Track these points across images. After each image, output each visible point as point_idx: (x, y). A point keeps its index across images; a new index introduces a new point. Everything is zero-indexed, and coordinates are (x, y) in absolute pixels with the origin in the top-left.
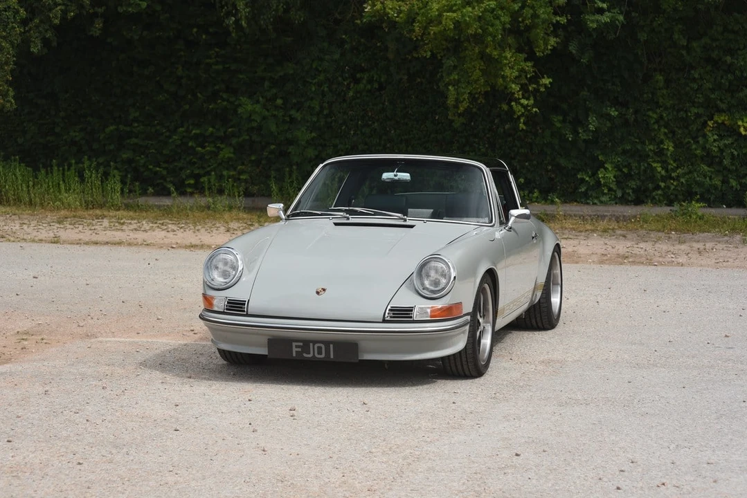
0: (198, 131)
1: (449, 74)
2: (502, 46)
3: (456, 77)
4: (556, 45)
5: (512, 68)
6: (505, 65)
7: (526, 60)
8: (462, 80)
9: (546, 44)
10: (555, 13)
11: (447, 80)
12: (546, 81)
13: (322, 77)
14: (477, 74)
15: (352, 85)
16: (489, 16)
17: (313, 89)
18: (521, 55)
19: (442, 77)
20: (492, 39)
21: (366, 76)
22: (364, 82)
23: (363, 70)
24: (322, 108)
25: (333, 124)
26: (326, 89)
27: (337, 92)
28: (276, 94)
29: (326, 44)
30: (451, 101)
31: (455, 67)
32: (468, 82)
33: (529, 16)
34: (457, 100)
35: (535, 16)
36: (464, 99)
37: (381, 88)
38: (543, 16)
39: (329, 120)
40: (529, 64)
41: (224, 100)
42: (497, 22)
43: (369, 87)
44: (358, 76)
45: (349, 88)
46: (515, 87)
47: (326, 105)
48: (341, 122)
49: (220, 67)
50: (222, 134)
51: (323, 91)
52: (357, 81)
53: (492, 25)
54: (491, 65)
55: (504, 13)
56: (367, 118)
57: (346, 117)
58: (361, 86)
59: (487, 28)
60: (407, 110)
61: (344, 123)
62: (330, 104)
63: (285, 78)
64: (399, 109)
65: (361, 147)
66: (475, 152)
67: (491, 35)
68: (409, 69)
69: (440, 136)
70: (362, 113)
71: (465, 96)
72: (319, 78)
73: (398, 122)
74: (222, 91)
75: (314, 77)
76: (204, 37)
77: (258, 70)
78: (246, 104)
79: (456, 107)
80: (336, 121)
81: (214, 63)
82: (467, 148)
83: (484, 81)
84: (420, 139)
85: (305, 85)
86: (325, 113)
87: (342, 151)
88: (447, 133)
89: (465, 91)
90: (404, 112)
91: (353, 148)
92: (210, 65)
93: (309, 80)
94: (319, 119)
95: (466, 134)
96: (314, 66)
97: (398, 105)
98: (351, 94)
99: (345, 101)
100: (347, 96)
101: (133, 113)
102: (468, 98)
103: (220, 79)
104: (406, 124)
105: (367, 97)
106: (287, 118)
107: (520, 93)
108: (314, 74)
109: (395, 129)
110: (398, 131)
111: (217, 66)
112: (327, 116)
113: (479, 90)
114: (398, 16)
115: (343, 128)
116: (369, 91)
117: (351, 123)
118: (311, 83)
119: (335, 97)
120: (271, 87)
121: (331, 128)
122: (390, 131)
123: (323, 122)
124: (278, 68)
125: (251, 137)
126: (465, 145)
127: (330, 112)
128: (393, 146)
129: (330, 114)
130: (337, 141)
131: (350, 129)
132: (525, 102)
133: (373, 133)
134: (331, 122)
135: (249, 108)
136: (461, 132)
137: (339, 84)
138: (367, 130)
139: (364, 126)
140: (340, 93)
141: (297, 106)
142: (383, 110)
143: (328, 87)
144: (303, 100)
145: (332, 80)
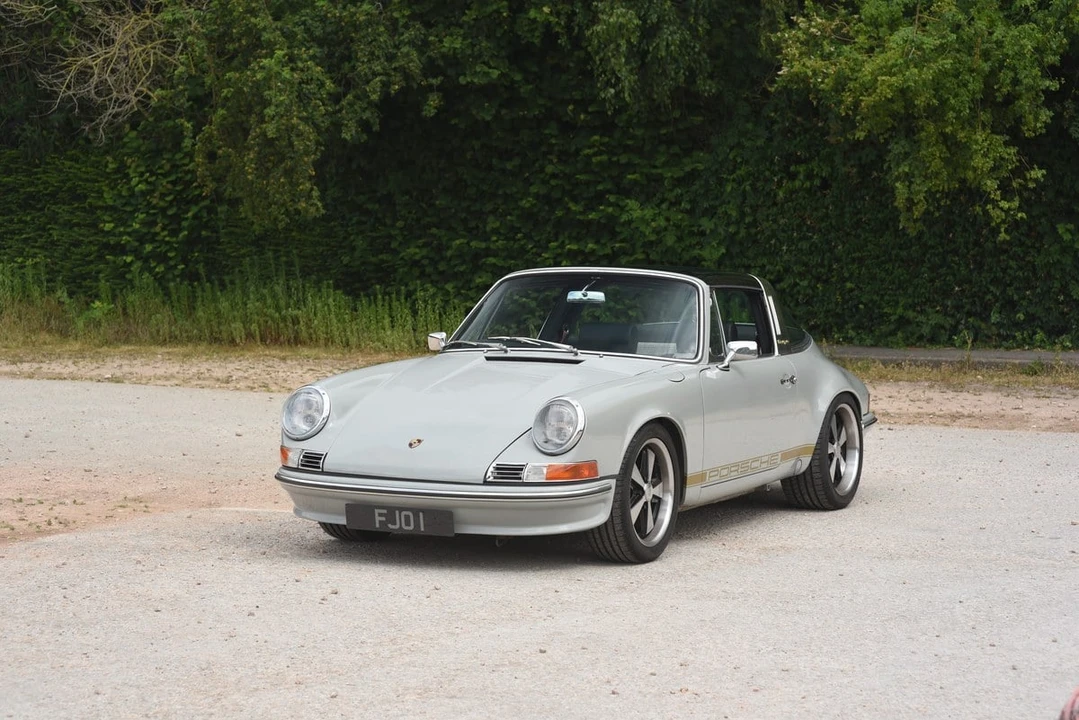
0: (574, 247)
1: (898, 165)
2: (970, 123)
3: (907, 170)
4: (1049, 121)
5: (985, 155)
6: (976, 151)
7: (1006, 144)
8: (916, 172)
9: (1036, 119)
10: (1045, 76)
11: (896, 173)
12: (1038, 173)
13: (741, 172)
14: (936, 164)
15: (785, 181)
16: (950, 83)
17: (729, 189)
18: (998, 137)
19: (890, 168)
20: (955, 115)
21: (802, 169)
22: (801, 177)
23: (799, 161)
24: (743, 215)
25: (759, 236)
26: (748, 188)
27: (765, 193)
28: (682, 195)
29: (750, 126)
30: (900, 203)
31: (907, 155)
32: (926, 177)
33: (1008, 81)
34: (910, 201)
35: (1016, 82)
36: (920, 200)
37: (826, 184)
38: (1025, 81)
39: (753, 231)
40: (1013, 150)
41: (610, 204)
42: (962, 91)
43: (808, 184)
44: (792, 168)
45: (779, 184)
46: (991, 184)
47: (748, 210)
48: (768, 233)
49: (604, 158)
50: (608, 251)
51: (744, 191)
52: (793, 177)
53: (956, 95)
54: (955, 150)
55: (973, 77)
56: (805, 229)
57: (775, 227)
58: (797, 183)
59: (948, 98)
60: (859, 216)
61: (773, 235)
62: (755, 209)
63: (693, 175)
64: (848, 215)
65: (796, 269)
66: (954, 275)
67: (953, 109)
68: (860, 159)
69: (904, 253)
70: (798, 221)
71: (921, 196)
72: (738, 172)
73: (848, 234)
74: (609, 192)
75: (733, 172)
76: (582, 117)
77: (657, 163)
78: (635, 210)
79: (909, 209)
80: (762, 232)
81: (595, 154)
82: (943, 270)
83: (948, 175)
84: (878, 257)
85: (721, 182)
86: (747, 221)
87: (772, 273)
88: (914, 248)
89: (921, 188)
90: (855, 220)
91: (787, 270)
92: (589, 157)
93: (725, 176)
94: (739, 229)
95: (941, 250)
96: (731, 157)
97: (847, 209)
98: (781, 194)
99: (775, 204)
100: (778, 198)
101: (492, 223)
102: (924, 197)
103: (606, 175)
104: (858, 236)
105: (804, 198)
106: (695, 229)
107: (998, 192)
108: (731, 168)
109: (844, 243)
110: (847, 245)
111: (599, 158)
112: (749, 225)
113: (941, 188)
114: (822, 82)
115: (773, 242)
116: (809, 191)
117: (783, 234)
118: (727, 180)
119: (762, 199)
120: (675, 186)
121: (755, 242)
122: (836, 247)
123: (743, 233)
124: (686, 160)
125: (648, 255)
126: (941, 266)
127: (755, 220)
128: (842, 268)
129: (754, 223)
130: (765, 261)
131: (782, 244)
132: (1005, 205)
133: (813, 249)
134: (756, 234)
135: (637, 214)
136: (933, 247)
137: (767, 180)
138: (805, 245)
139: (801, 239)
140: (768, 194)
141: (711, 212)
142: (827, 216)
143: (750, 185)
144: (717, 203)
145: (756, 175)
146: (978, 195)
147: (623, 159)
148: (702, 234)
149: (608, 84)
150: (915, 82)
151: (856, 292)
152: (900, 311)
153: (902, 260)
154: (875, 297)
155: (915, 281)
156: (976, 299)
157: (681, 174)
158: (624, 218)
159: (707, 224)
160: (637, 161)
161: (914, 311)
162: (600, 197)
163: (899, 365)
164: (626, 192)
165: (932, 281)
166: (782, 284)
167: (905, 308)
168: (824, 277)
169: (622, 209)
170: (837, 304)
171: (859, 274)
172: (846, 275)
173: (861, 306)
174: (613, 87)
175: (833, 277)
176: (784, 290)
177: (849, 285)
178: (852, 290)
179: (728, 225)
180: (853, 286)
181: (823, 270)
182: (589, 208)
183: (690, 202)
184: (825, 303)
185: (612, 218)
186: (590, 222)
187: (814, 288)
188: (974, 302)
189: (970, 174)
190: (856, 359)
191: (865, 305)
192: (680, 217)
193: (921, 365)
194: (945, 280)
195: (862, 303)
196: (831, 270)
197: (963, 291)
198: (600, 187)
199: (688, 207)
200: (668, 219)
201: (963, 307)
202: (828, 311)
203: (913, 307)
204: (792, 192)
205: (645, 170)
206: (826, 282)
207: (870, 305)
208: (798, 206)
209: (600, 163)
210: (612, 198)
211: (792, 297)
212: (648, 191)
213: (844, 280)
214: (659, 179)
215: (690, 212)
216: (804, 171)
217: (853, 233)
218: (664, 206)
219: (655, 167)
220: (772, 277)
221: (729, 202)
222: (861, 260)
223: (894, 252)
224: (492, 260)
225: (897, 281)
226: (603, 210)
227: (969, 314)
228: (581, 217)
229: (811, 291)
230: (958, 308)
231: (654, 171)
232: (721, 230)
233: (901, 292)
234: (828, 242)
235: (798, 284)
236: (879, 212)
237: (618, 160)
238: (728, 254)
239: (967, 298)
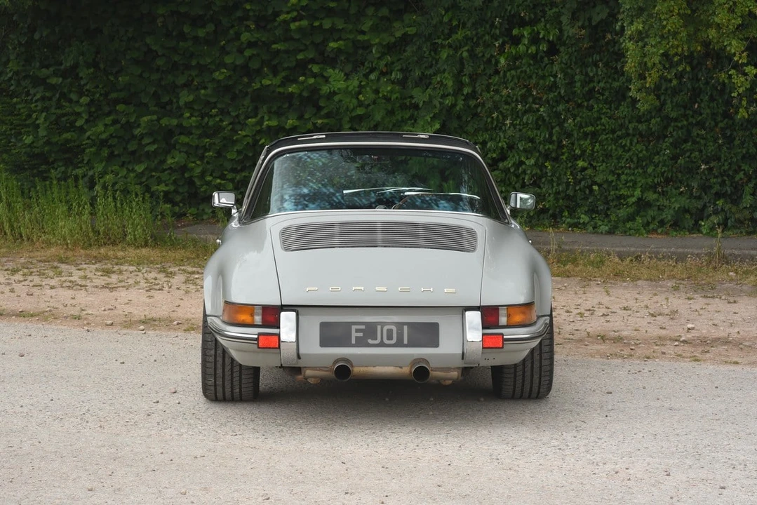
0: (274, 123)
1: (632, 23)
3: (640, 27)
5: (732, 10)
8: (651, 32)
11: (629, 32)
13: (459, 35)
14: (674, 22)
15: (507, 46)
17: (444, 56)
19: (623, 28)
21: (526, 32)
22: (526, 42)
23: (523, 23)
24: (460, 85)
25: (479, 110)
26: (465, 54)
27: (485, 59)
28: (393, 63)
30: (630, 66)
31: (641, 10)
32: (662, 37)
34: (643, 65)
36: (655, 65)
37: (553, 50)
39: (472, 103)
41: (315, 76)
43: (533, 49)
44: (515, 32)
45: (501, 50)
46: (736, 46)
47: (466, 80)
48: (489, 105)
49: (305, 23)
51: (461, 59)
52: (516, 41)
56: (531, 100)
57: (497, 98)
58: (521, 48)
60: (591, 85)
61: (496, 107)
62: (474, 78)
63: (405, 40)
64: (578, 84)
65: (522, 145)
66: (701, 151)
68: (590, 19)
69: (642, 127)
70: (523, 91)
71: (656, 59)
72: (454, 37)
73: (580, 106)
74: (312, 61)
75: (449, 36)
77: (365, 28)
78: (337, 80)
79: (642, 77)
80: (483, 104)
81: (294, 20)
82: (688, 145)
83: (689, 35)
84: (613, 131)
85: (435, 49)
86: (465, 92)
87: (494, 151)
88: (653, 121)
89: (654, 54)
90: (587, 89)
91: (511, 147)
92: (286, 22)
93: (439, 41)
94: (456, 100)
95: (685, 123)
96: (446, 19)
97: (577, 78)
98: (502, 61)
99: (497, 72)
100: (500, 66)
101: (185, 97)
102: (660, 62)
103: (308, 43)
104: (590, 108)
105: (530, 65)
106: (407, 102)
107: (745, 54)
108: (446, 31)
109: (574, 117)
110: (578, 119)
111: (297, 24)
112: (467, 98)
113: (680, 49)
115: (495, 115)
116: (534, 57)
117: (505, 107)
118: (443, 46)
119: (482, 67)
120: (383, 54)
121: (475, 115)
122: (565, 120)
123: (460, 104)
124: (397, 24)
126: (686, 141)
127: (474, 91)
128: (573, 144)
129: (473, 95)
130: (487, 136)
131: (505, 117)
132: (750, 70)
133: (540, 123)
134: (476, 106)
135: (341, 85)
136: (676, 120)
137: (487, 46)
138: (530, 119)
139: (526, 112)
140: (489, 61)
141: (424, 82)
142: (554, 86)
143: (468, 51)
144: (432, 72)
145: (475, 40)
146: (721, 59)
147: (327, 24)
148: (416, 107)
151: (589, 172)
152: (638, 193)
153: (641, 135)
155: (656, 159)
156: (725, 178)
157: (393, 40)
158: (325, 89)
159: (420, 96)
160: (340, 24)
161: (655, 192)
162: (302, 67)
163: (638, 258)
164: (331, 61)
165: (675, 158)
166: (505, 163)
167: (645, 190)
168: (554, 155)
169: (327, 80)
170: (568, 184)
171: (592, 150)
172: (578, 152)
173: (595, 188)
175: (563, 154)
176: (509, 169)
177: (581, 164)
178: (584, 169)
179: (444, 96)
180: (586, 165)
181: (551, 146)
182: (287, 81)
183: (401, 70)
184: (555, 184)
185: (314, 91)
186: (292, 94)
187: (542, 167)
188: (724, 181)
189: (712, 33)
190: (588, 251)
191: (600, 186)
192: (389, 88)
193: (664, 257)
194: (689, 157)
195: (595, 183)
196: (560, 146)
197: (710, 169)
198: (300, 56)
199: (400, 76)
200: (377, 92)
201: (710, 187)
202: (558, 193)
203: (653, 187)
204: (517, 57)
205: (351, 37)
206: (556, 159)
207: (605, 186)
208: (523, 75)
209: (300, 29)
210: (316, 69)
211: (517, 176)
212: (355, 59)
213: (576, 158)
214: (367, 47)
215: (403, 83)
216: (530, 34)
217: (586, 104)
218: (372, 77)
219: (363, 33)
220: (494, 155)
221: (444, 70)
222: (594, 135)
223: (631, 126)
224: (184, 139)
225: (635, 159)
226: (303, 83)
227: (718, 195)
228: (281, 90)
229: (539, 171)
230: (705, 188)
231: (360, 38)
232: (436, 102)
233: (641, 171)
234: (558, 115)
235: (524, 163)
236: (614, 80)
237: (321, 26)
239: (716, 177)
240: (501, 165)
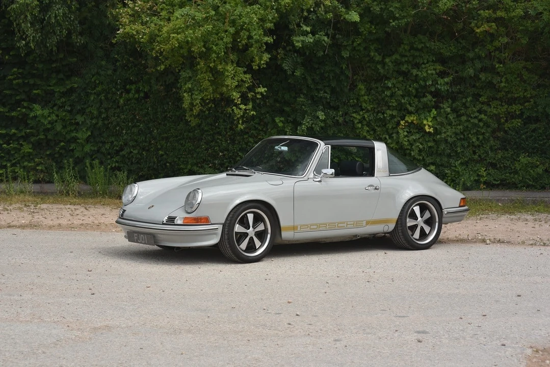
0: (3, 132)
1: (185, 84)
2: (225, 60)
3: (190, 86)
4: (268, 60)
5: (233, 79)
6: (228, 76)
7: (245, 73)
8: (195, 88)
9: (261, 59)
10: (265, 35)
11: (184, 88)
12: (262, 90)
13: (99, 89)
14: (206, 84)
15: (124, 94)
16: (213, 38)
17: (92, 98)
18: (240, 69)
19: (181, 86)
20: (216, 56)
21: (133, 87)
22: (133, 92)
23: (132, 83)
24: (100, 113)
25: (109, 125)
26: (103, 98)
27: (113, 100)
28: (65, 102)
29: (103, 63)
30: (186, 105)
31: (190, 78)
32: (200, 90)
33: (245, 37)
34: (192, 104)
35: (250, 37)
36: (197, 104)
37: (147, 96)
38: (255, 37)
39: (106, 122)
40: (248, 76)
41: (25, 108)
42: (220, 42)
43: (137, 96)
44: (128, 87)
45: (121, 96)
46: (236, 95)
47: (103, 110)
48: (114, 123)
49: (20, 81)
50: (23, 134)
51: (101, 99)
52: (128, 92)
53: (217, 45)
54: (217, 76)
55: (227, 35)
56: (135, 121)
57: (119, 120)
58: (131, 95)
59: (213, 47)
60: (165, 114)
61: (118, 125)
62: (107, 110)
63: (72, 91)
64: (159, 113)
65: (131, 143)
66: (219, 146)
67: (215, 52)
68: (165, 81)
69: (191, 135)
70: (132, 116)
71: (198, 101)
72: (97, 89)
73: (160, 124)
74: (24, 100)
75: (95, 89)
76: (7, 57)
77: (51, 84)
78: (38, 110)
79: (191, 110)
80: (112, 123)
81: (15, 79)
82: (213, 144)
83: (213, 90)
84: (177, 137)
85: (88, 95)
86: (103, 117)
87: (117, 146)
88: (196, 132)
89: (198, 97)
90: (164, 116)
91: (126, 144)
92: (11, 80)
93: (90, 91)
94: (98, 121)
95: (212, 132)
96: (93, 80)
97: (159, 110)
98: (122, 101)
99: (118, 107)
100: (120, 104)
102: (200, 103)
103: (21, 91)
104: (165, 125)
105: (135, 103)
106: (73, 121)
107: (240, 99)
108: (93, 87)
109: (157, 129)
110: (159, 130)
111: (17, 81)
112: (104, 119)
113: (209, 97)
114: (142, 38)
115: (118, 128)
116: (137, 99)
117: (123, 124)
118: (91, 93)
119: (111, 104)
120: (61, 97)
121: (108, 128)
122: (153, 131)
123: (100, 123)
124: (67, 82)
125: (46, 136)
126: (212, 141)
127: (107, 116)
128: (157, 143)
129: (107, 118)
130: (113, 139)
131: (123, 129)
132: (242, 106)
133: (140, 132)
134: (108, 124)
135: (39, 113)
136: (207, 131)
137: (114, 94)
138: (135, 130)
139: (133, 127)
140: (114, 101)
141: (82, 112)
142: (147, 114)
143: (104, 96)
144: (85, 106)
145: (107, 91)
146: (230, 102)
147: (32, 82)
148: (77, 124)
149: (22, 38)
150: (192, 38)
151: (165, 156)
152: (189, 167)
153: (190, 138)
154: (175, 159)
155: (198, 150)
156: (231, 160)
157: (65, 90)
158: (32, 115)
159: (80, 119)
160: (39, 82)
161: (197, 167)
162: (18, 103)
164: (33, 100)
165: (207, 149)
166: (123, 152)
167: (192, 165)
168: (147, 148)
169: (31, 110)
170: (154, 163)
171: (166, 146)
172: (159, 147)
173: (168, 164)
174: (24, 40)
175: (152, 148)
176: (125, 155)
177: (161, 152)
178: (162, 155)
179: (92, 119)
180: (163, 153)
181: (146, 144)
182: (12, 109)
183: (70, 106)
184: (148, 163)
185: (25, 115)
186: (13, 117)
187: (141, 154)
188: (231, 161)
189: (225, 89)
191: (170, 163)
192: (64, 114)
194: (214, 149)
195: (168, 163)
196: (150, 143)
197: (224, 155)
198: (18, 98)
199: (69, 109)
200: (57, 116)
201: (224, 164)
202: (149, 167)
203: (196, 164)
204: (128, 100)
205: (44, 88)
206: (148, 150)
207: (173, 164)
208: (131, 108)
209: (18, 84)
210: (25, 104)
211: (129, 159)
212: (46, 100)
213: (158, 150)
214: (52, 93)
215: (70, 112)
216: (135, 88)
218: (55, 108)
219: (50, 86)
220: (117, 148)
221: (92, 106)
222: (167, 138)
223: (185, 134)
225: (187, 150)
226: (19, 111)
228: (8, 114)
229: (139, 156)
230: (221, 165)
231: (48, 88)
232: (88, 122)
233: (190, 156)
234: (149, 128)
235: (132, 152)
236: (177, 111)
237: (28, 82)
238: (92, 135)
239: (226, 159)
240: (121, 153)
